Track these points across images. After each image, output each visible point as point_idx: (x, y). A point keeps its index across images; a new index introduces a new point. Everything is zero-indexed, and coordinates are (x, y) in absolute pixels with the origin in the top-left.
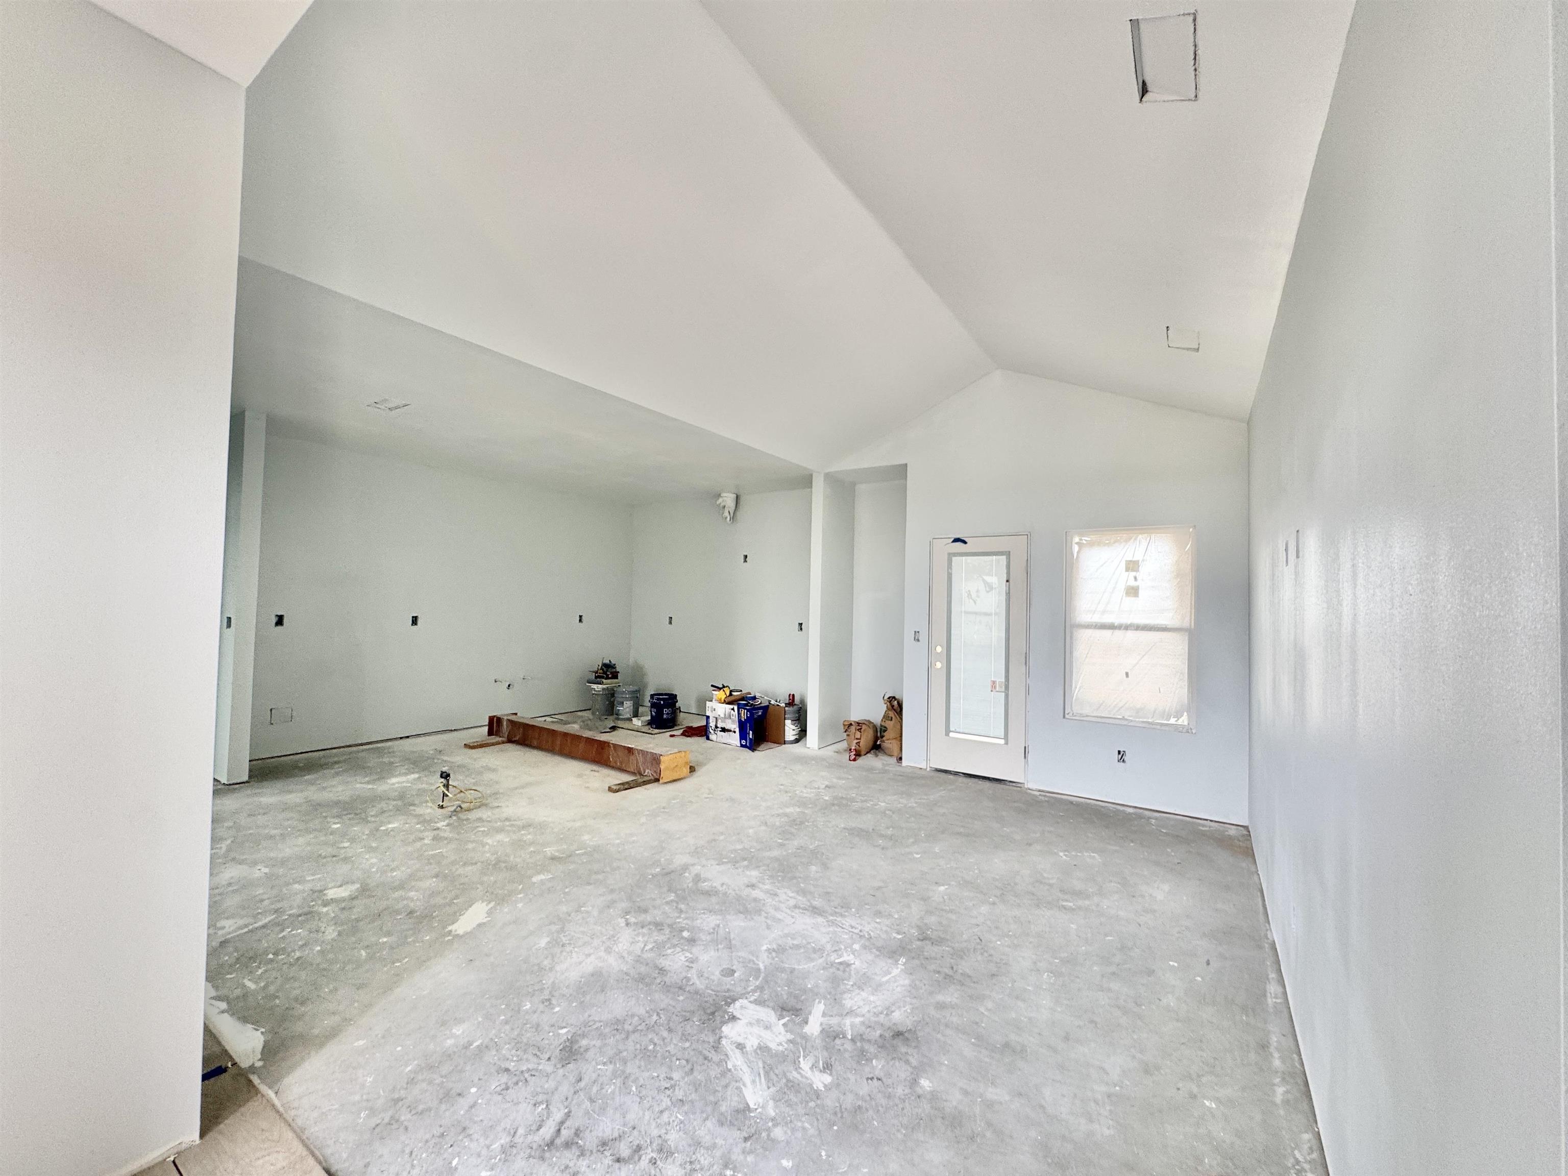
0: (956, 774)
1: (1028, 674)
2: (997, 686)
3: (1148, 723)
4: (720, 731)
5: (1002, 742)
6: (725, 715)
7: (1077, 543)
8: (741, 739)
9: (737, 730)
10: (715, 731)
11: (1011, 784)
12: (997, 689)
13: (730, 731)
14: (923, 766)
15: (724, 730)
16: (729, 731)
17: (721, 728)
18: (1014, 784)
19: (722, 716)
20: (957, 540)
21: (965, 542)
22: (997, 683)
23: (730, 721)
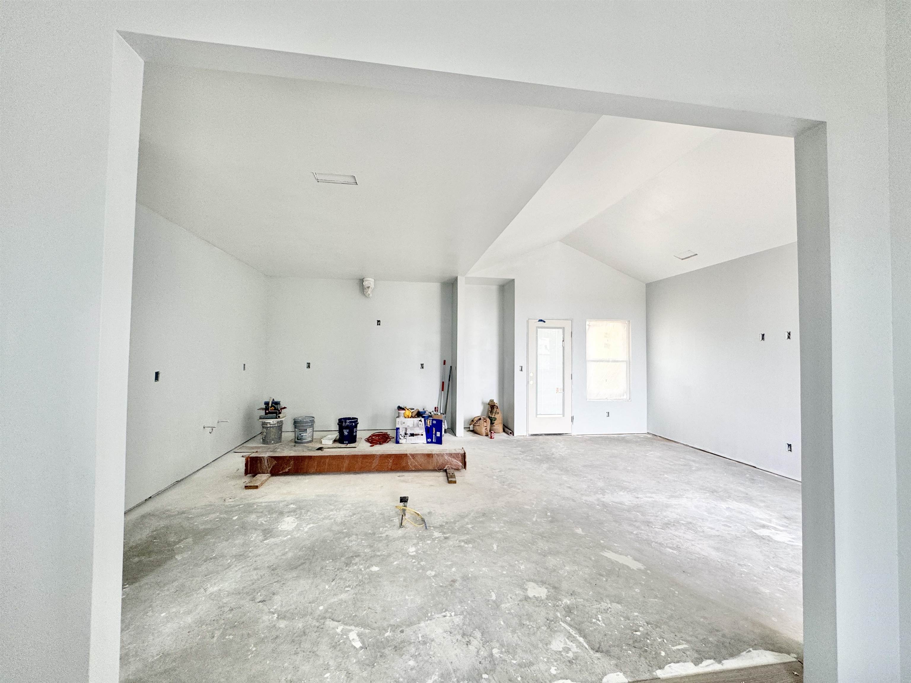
0: (541, 435)
1: (572, 383)
2: (559, 390)
3: (614, 399)
4: (409, 436)
5: (562, 416)
6: (414, 425)
7: (588, 325)
8: (427, 438)
9: (424, 434)
10: (404, 437)
11: (566, 435)
12: (559, 392)
13: (419, 435)
14: (525, 434)
15: (412, 435)
16: (416, 435)
17: (410, 434)
18: (567, 435)
19: (411, 426)
20: (541, 321)
21: (544, 322)
22: (559, 389)
23: (418, 428)
